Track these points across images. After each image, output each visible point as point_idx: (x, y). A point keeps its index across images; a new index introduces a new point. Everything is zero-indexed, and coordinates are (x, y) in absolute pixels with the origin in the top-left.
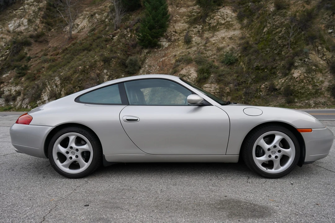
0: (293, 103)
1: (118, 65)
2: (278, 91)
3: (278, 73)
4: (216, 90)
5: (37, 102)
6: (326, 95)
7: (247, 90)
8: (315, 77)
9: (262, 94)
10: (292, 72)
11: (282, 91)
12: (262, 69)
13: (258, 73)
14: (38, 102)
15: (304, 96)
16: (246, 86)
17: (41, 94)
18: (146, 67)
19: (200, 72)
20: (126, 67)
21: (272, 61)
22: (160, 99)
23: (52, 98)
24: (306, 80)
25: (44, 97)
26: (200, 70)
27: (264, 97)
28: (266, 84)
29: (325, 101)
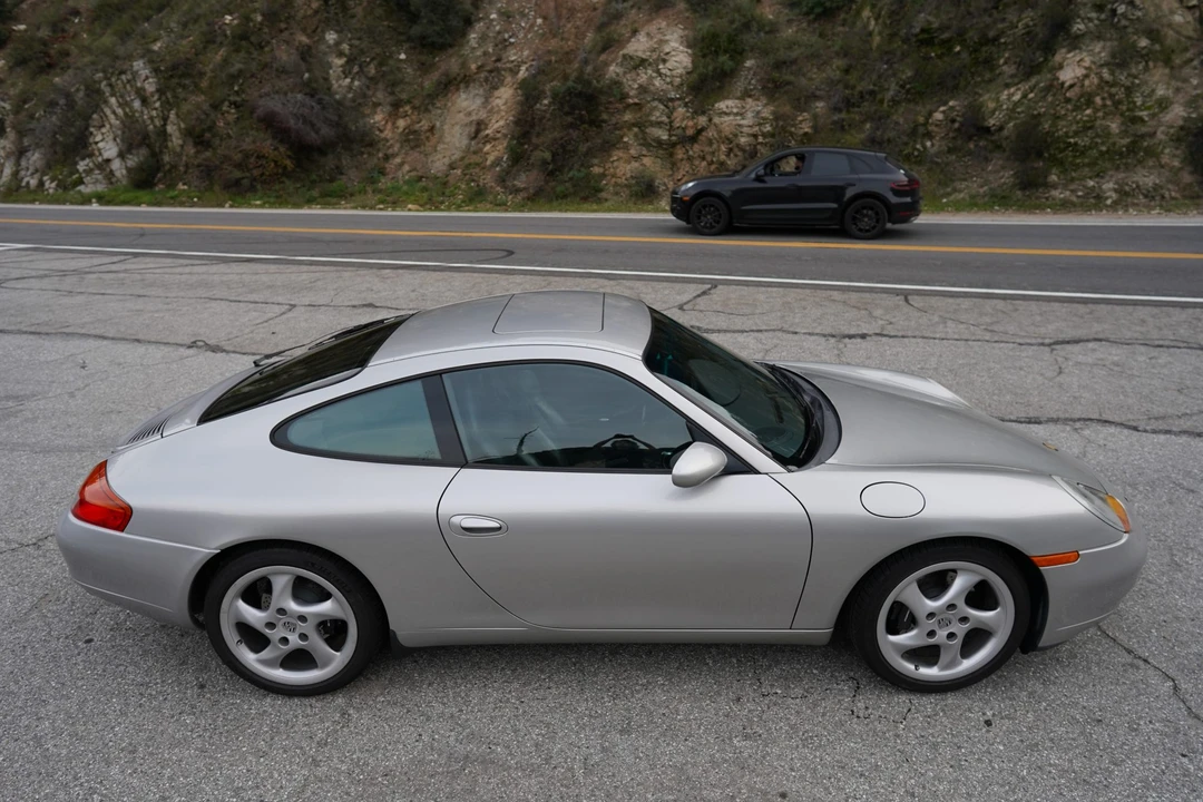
0: (1041, 190)
1: (379, 11)
2: (993, 138)
3: (1002, 61)
4: (760, 124)
5: (76, 163)
6: (1165, 159)
7: (878, 129)
8: (1138, 85)
9: (933, 145)
10: (1058, 58)
11: (1007, 138)
12: (944, 42)
13: (927, 58)
14: (82, 166)
15: (1086, 160)
16: (876, 111)
17: (87, 133)
18: (492, 20)
19: (704, 46)
20: (414, 18)
21: (985, 10)
22: (547, 155)
23: (134, 151)
24: (1106, 95)
25: (101, 145)
26: (703, 39)
27: (939, 160)
28: (952, 108)
29: (1157, 182)
